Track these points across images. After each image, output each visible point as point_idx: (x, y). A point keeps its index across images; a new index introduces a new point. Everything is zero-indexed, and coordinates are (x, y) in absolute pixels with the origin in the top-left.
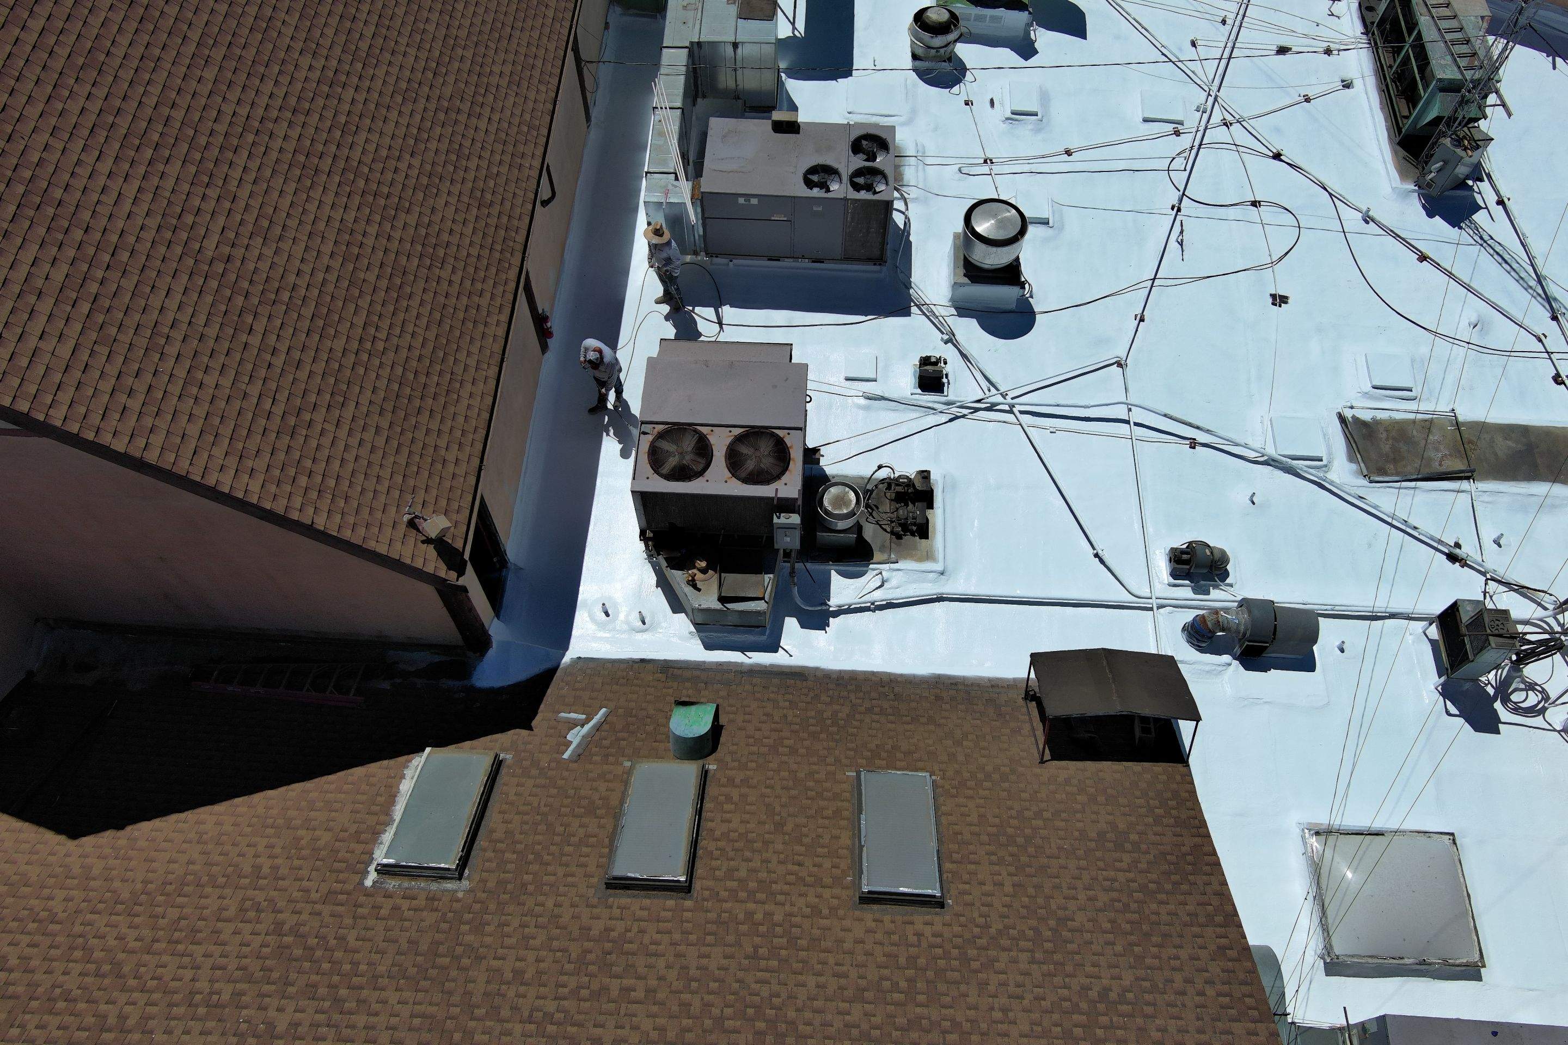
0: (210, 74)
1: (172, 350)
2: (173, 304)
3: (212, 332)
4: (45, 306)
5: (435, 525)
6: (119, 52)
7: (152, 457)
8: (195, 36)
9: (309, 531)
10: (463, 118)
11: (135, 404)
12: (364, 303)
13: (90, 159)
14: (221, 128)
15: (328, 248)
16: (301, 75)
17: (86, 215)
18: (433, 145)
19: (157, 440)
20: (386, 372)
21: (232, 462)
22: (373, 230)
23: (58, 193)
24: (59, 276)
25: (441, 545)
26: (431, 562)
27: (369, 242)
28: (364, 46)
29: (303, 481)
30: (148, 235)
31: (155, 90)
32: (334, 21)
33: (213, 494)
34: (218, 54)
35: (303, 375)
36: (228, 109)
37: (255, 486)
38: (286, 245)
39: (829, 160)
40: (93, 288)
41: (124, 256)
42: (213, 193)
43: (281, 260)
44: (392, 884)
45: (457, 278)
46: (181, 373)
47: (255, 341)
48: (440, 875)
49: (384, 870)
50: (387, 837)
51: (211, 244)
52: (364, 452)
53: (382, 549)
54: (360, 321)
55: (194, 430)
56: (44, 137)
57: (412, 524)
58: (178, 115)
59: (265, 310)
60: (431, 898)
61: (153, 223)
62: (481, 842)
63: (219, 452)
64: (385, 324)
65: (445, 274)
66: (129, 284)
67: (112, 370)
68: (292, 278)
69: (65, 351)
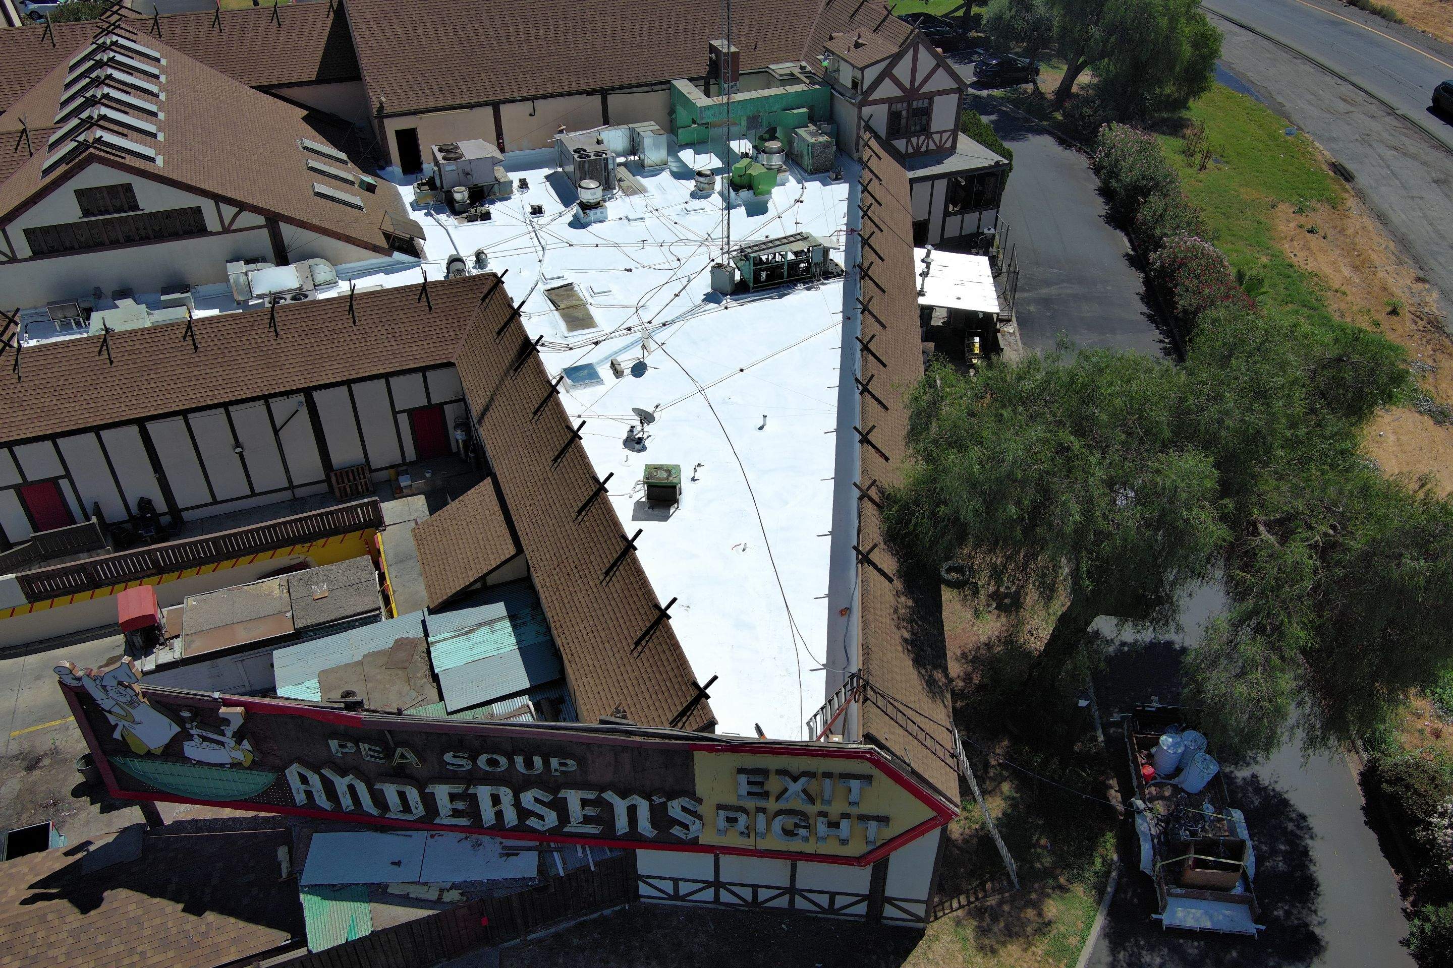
11: (367, 33)
12: (435, 68)
14: (452, 21)
15: (442, 54)
16: (486, 30)
18: (499, 66)
19: (362, 39)
20: (420, 79)
21: (368, 55)
22: (457, 61)
25: (381, 103)
26: (375, 106)
27: (453, 62)
28: (513, 40)
29: (374, 71)
30: (410, 20)
35: (402, 61)
36: (459, 21)
37: (365, 61)
38: (434, 46)
39: (587, 149)
40: (388, 16)
41: (401, 18)
42: (433, 27)
43: (429, 46)
46: (382, 38)
47: (402, 48)
51: (419, 31)
52: (394, 82)
53: (371, 100)
54: (428, 68)
55: (370, 45)
57: (381, 96)
59: (412, 48)
61: (414, 19)
64: (433, 74)
65: (463, 84)
66: (395, 21)
67: (371, 26)
68: (427, 50)
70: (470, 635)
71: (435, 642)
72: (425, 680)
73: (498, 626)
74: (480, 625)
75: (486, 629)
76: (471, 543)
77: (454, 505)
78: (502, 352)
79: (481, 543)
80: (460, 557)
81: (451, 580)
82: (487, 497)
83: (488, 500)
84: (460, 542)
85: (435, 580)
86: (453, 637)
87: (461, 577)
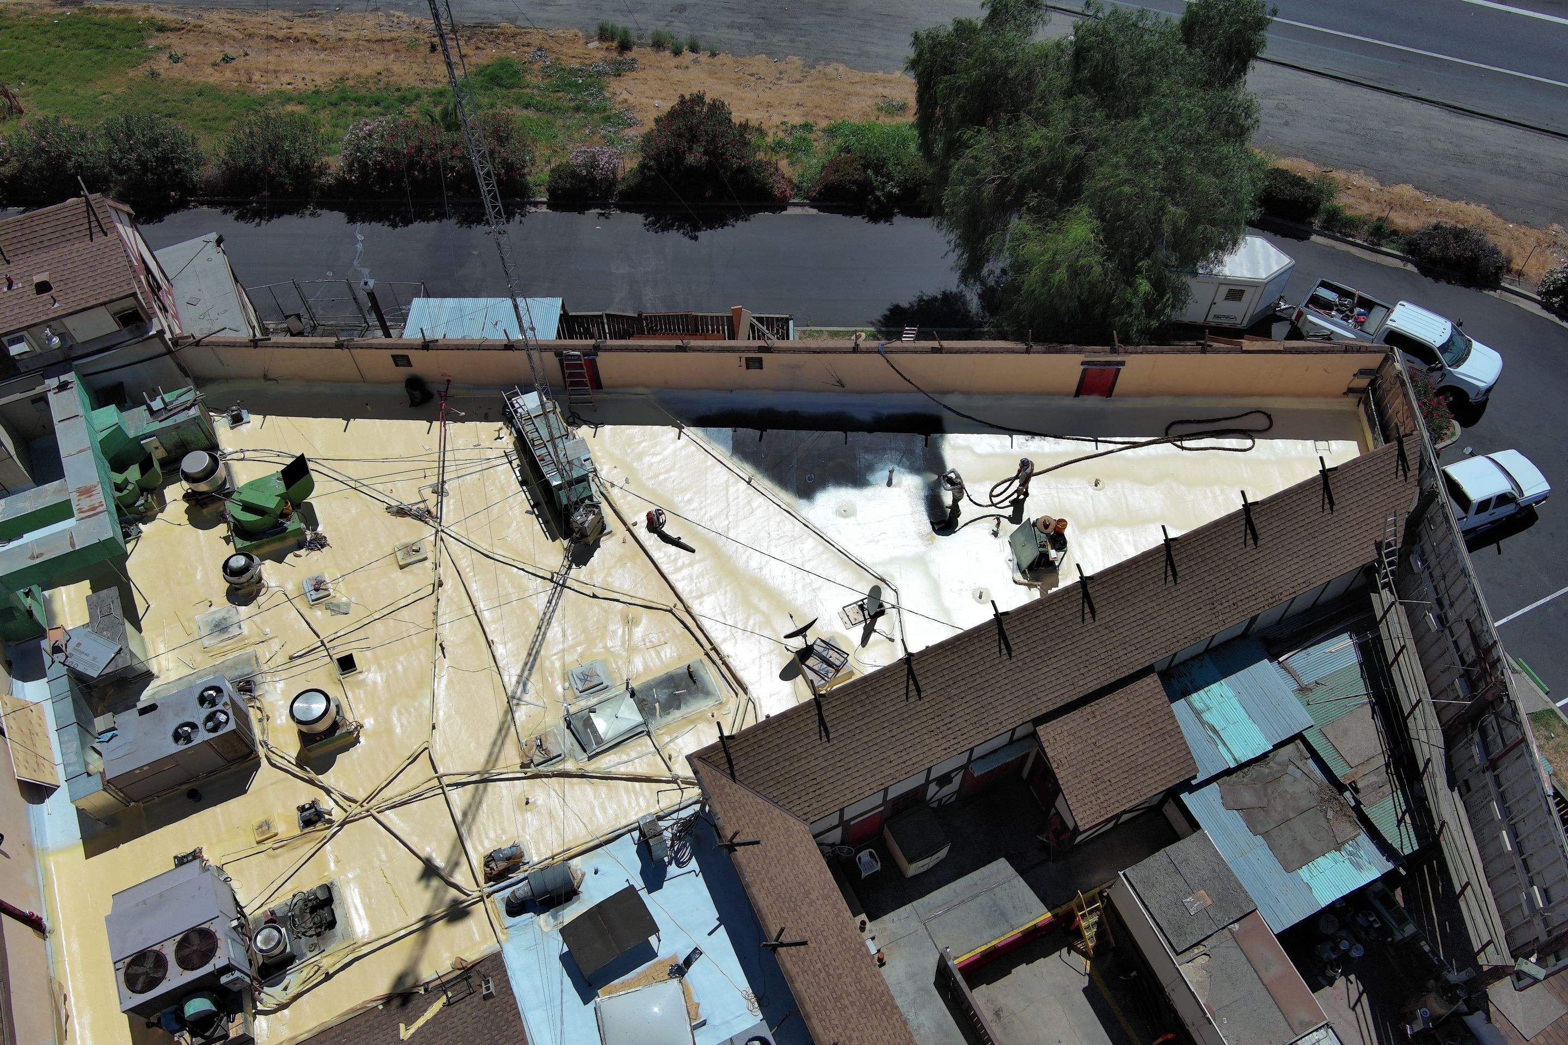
39: (186, 719)
70: (1218, 728)
71: (1235, 759)
72: (1272, 764)
73: (1198, 707)
74: (1203, 723)
75: (1207, 717)
76: (1126, 736)
77: (1063, 774)
78: (866, 720)
79: (1131, 721)
80: (1141, 748)
81: (1169, 753)
82: (1065, 728)
83: (1072, 724)
84: (1120, 752)
85: (1163, 775)
86: (1224, 744)
87: (1169, 740)
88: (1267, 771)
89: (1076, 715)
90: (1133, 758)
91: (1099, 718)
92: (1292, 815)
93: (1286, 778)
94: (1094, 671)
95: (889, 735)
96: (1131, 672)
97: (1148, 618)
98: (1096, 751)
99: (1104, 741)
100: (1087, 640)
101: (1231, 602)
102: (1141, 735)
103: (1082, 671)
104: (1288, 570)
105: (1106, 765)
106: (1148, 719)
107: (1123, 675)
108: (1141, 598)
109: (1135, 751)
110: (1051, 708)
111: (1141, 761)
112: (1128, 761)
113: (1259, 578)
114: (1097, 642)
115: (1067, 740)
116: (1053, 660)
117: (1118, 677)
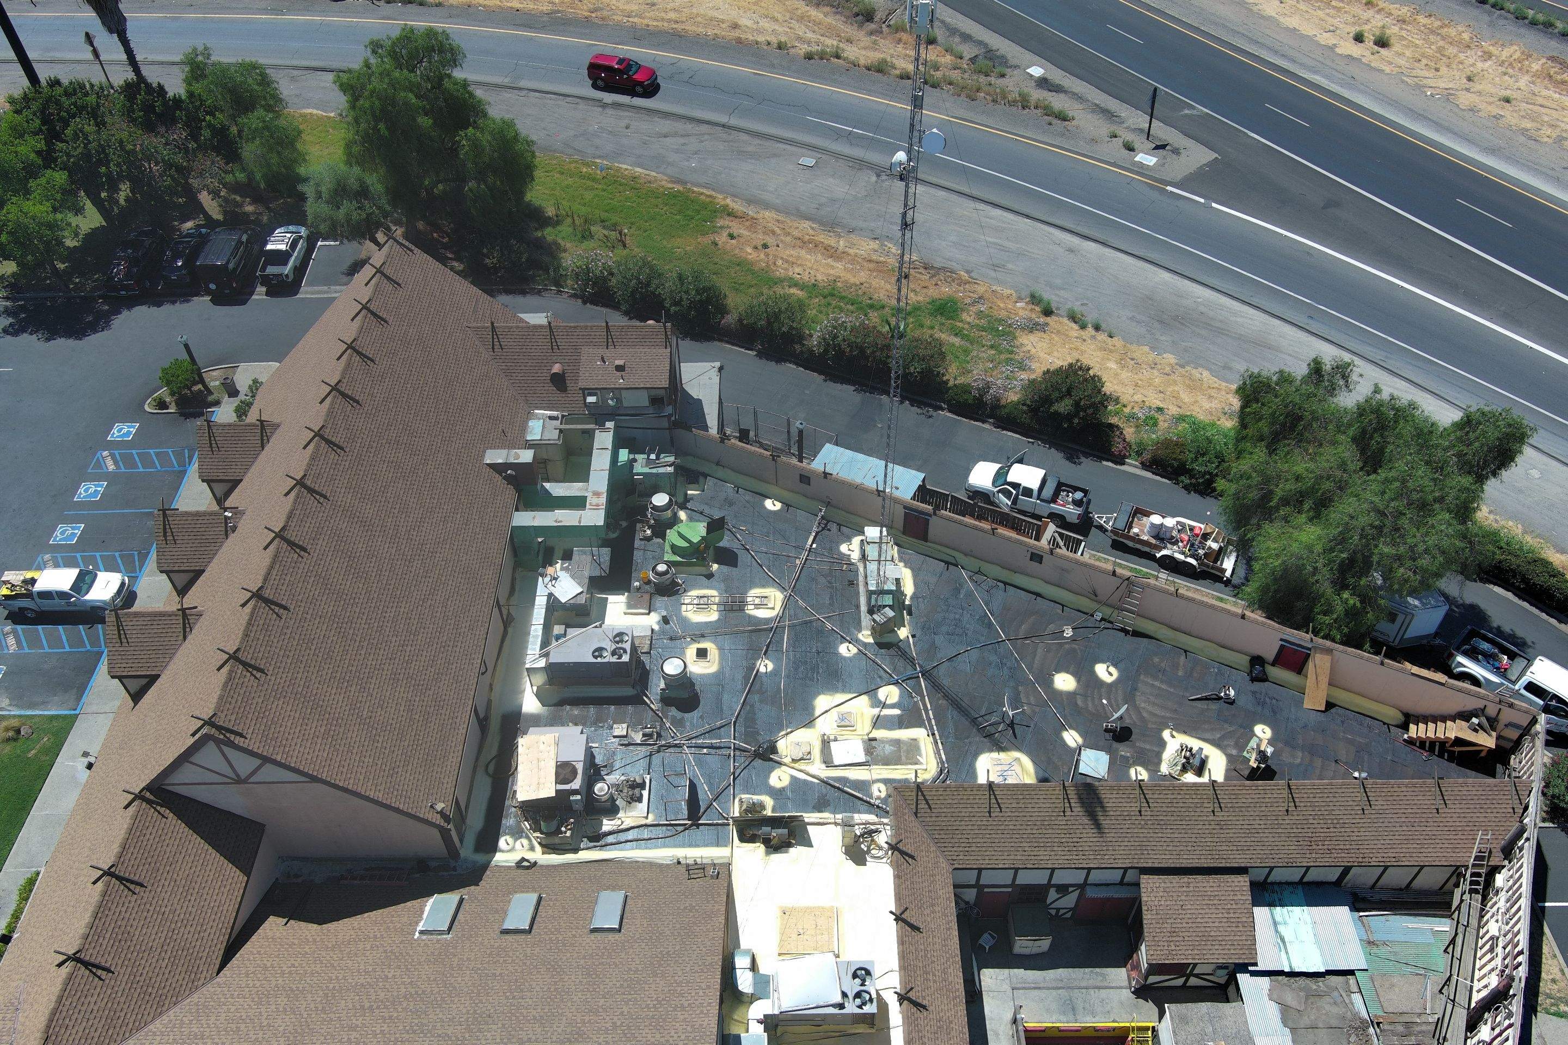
0: (363, 652)
1: (355, 751)
2: (354, 735)
3: (366, 744)
4: (319, 741)
5: (440, 806)
6: (336, 651)
7: (350, 787)
8: (358, 639)
9: (397, 810)
10: (450, 649)
11: (345, 770)
12: (414, 727)
13: (329, 689)
14: (367, 671)
15: (402, 709)
16: (392, 645)
17: (329, 709)
18: (439, 662)
19: (352, 781)
20: (422, 752)
21: (373, 788)
22: (417, 699)
23: (321, 703)
24: (322, 731)
25: (441, 813)
26: (439, 820)
27: (416, 704)
28: (414, 628)
29: (395, 793)
30: (346, 713)
31: (347, 662)
32: (403, 621)
33: (367, 799)
34: (366, 644)
35: (395, 756)
36: (369, 663)
37: (381, 796)
38: (388, 709)
39: (603, 646)
40: (332, 733)
41: (340, 721)
42: (365, 695)
43: (387, 715)
44: (424, 937)
45: (448, 713)
46: (357, 759)
47: (379, 745)
48: (441, 932)
49: (422, 932)
50: (421, 924)
51: (365, 713)
52: (415, 781)
53: (422, 816)
54: (413, 734)
55: (362, 778)
56: (316, 685)
57: (431, 806)
58: (354, 669)
59: (382, 734)
60: (438, 941)
61: (347, 708)
62: (456, 923)
63: (369, 784)
64: (422, 734)
65: (443, 712)
66: (341, 730)
67: (338, 760)
68: (390, 721)
69: (325, 755)
70: (1286, 940)
71: (1291, 967)
72: (1320, 984)
73: (1278, 919)
74: (1277, 931)
75: (1281, 928)
76: (1207, 911)
77: (1149, 917)
78: (1016, 814)
79: (1215, 902)
80: (1216, 924)
81: (1238, 938)
82: (1163, 885)
83: (1169, 885)
84: (1199, 920)
85: (1226, 952)
86: (1287, 953)
87: (1241, 929)
88: (1314, 987)
89: (1175, 879)
90: (1208, 929)
91: (1191, 889)
92: (1321, 1025)
93: (1327, 999)
94: (1198, 852)
95: (1029, 831)
96: (1228, 865)
97: (1254, 831)
98: (1180, 911)
99: (1189, 907)
100: (1200, 827)
101: (1326, 847)
102: (1220, 915)
103: (1189, 848)
104: (1382, 842)
105: (1185, 925)
106: (1229, 906)
107: (1221, 865)
108: (1252, 813)
109: (1211, 925)
110: (1156, 865)
111: (1212, 933)
112: (1203, 929)
113: (1355, 838)
114: (1207, 831)
115: (1161, 894)
116: (1169, 831)
117: (1215, 865)
